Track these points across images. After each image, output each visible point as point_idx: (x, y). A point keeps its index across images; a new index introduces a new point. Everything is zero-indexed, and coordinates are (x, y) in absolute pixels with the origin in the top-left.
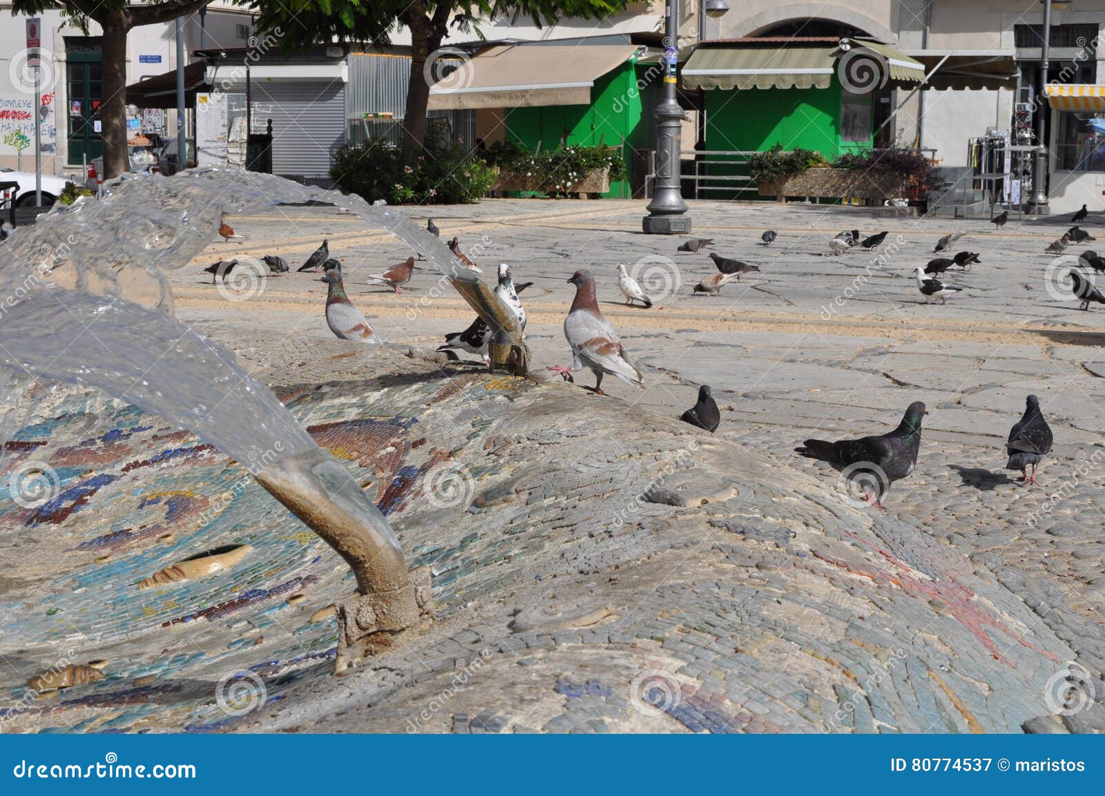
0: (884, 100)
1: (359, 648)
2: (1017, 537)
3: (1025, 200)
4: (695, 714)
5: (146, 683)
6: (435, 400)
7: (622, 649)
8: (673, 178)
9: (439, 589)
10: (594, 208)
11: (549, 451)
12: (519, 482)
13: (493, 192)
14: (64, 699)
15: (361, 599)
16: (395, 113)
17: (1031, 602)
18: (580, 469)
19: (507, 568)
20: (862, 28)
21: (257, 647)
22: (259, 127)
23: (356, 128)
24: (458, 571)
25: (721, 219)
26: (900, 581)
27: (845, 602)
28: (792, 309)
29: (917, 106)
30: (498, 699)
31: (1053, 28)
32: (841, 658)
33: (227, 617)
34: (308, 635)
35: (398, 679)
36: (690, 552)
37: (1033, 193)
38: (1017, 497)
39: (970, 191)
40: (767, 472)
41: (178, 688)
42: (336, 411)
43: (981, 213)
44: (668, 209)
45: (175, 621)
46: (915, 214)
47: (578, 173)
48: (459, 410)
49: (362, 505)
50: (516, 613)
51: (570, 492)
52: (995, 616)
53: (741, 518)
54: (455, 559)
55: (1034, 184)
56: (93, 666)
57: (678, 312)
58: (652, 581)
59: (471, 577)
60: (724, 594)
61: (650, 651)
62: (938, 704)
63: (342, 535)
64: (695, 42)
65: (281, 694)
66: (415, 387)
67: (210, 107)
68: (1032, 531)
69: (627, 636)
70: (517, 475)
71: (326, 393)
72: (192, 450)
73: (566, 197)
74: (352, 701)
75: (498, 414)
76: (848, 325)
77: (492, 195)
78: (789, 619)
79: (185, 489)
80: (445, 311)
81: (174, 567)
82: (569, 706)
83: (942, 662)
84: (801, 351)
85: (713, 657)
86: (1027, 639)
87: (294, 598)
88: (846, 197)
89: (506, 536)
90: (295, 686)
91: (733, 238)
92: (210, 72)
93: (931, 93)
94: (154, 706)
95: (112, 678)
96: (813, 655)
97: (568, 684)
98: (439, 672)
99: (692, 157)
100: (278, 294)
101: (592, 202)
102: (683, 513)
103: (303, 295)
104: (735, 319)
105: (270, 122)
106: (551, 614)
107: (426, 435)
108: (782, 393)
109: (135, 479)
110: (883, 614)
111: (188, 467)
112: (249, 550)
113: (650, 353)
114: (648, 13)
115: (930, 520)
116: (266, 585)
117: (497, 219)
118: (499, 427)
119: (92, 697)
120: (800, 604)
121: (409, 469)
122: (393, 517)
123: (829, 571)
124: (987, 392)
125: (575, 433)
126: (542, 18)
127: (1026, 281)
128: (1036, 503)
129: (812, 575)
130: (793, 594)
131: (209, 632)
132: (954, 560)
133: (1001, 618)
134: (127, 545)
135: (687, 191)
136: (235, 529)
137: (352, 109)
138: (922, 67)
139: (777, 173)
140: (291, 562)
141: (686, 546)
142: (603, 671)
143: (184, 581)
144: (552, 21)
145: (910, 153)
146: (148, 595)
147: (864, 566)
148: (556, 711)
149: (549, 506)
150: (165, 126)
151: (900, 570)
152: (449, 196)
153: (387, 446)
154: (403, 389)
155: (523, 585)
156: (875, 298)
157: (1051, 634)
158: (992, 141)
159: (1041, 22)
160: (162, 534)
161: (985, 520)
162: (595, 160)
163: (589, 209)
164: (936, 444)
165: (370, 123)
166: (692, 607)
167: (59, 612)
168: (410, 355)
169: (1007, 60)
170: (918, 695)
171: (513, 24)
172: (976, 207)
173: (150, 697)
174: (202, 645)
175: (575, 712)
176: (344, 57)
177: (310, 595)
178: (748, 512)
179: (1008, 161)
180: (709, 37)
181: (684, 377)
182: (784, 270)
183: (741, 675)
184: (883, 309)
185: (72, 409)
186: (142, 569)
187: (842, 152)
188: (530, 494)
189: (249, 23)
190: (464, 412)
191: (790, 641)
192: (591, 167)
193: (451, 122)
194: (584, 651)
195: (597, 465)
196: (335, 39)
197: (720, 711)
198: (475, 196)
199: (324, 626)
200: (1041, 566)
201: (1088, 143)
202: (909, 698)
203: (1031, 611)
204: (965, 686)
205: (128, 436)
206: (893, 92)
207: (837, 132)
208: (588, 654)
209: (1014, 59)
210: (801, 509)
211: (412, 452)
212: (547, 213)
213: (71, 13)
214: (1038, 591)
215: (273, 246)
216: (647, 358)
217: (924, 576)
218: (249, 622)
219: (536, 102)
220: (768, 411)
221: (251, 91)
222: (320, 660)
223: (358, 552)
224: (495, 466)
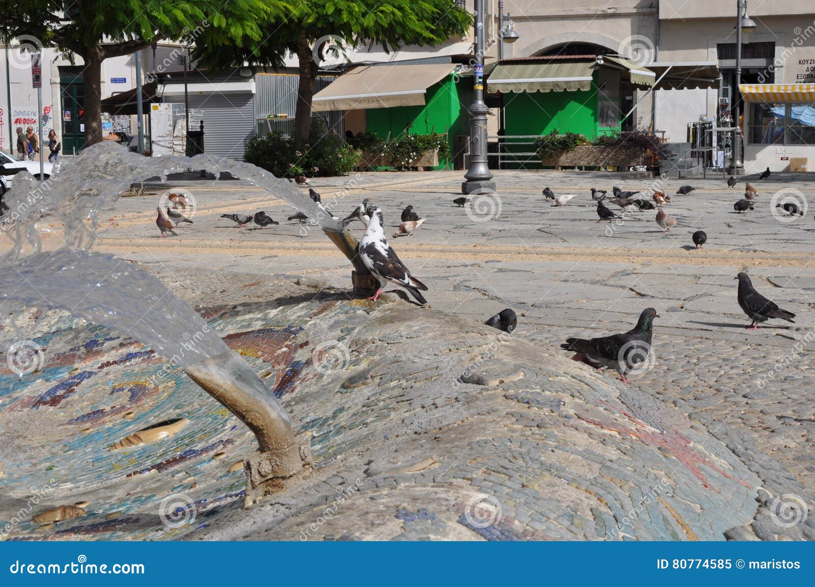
0: (628, 98)
1: (261, 490)
2: (723, 401)
3: (728, 165)
4: (493, 531)
5: (114, 517)
6: (315, 315)
7: (443, 486)
8: (483, 155)
9: (318, 447)
10: (428, 178)
11: (394, 348)
12: (373, 370)
13: (358, 168)
14: (58, 529)
15: (262, 455)
16: (289, 114)
17: (731, 446)
18: (415, 361)
19: (365, 431)
20: (612, 48)
21: (192, 490)
22: (195, 126)
23: (262, 125)
24: (331, 434)
25: (517, 183)
26: (638, 434)
27: (599, 449)
28: (565, 244)
29: (651, 102)
30: (356, 524)
31: (744, 46)
32: (596, 489)
33: (171, 469)
34: (227, 481)
35: (287, 512)
36: (489, 418)
37: (732, 160)
38: (722, 372)
39: (689, 159)
40: (545, 360)
41: (137, 520)
42: (246, 324)
43: (697, 174)
44: (479, 176)
45: (135, 473)
46: (651, 176)
47: (416, 152)
48: (332, 321)
49: (261, 390)
50: (370, 462)
51: (408, 377)
52: (705, 456)
53: (527, 392)
54: (329, 425)
55: (733, 154)
56: (78, 506)
57: (486, 248)
58: (464, 438)
59: (339, 439)
60: (515, 447)
61: (463, 487)
62: (665, 519)
63: (247, 411)
64: (495, 60)
65: (207, 523)
66: (301, 305)
67: (161, 114)
68: (733, 396)
69: (446, 478)
70: (373, 365)
71: (239, 311)
72: (146, 353)
73: (409, 170)
74: (255, 527)
75: (360, 323)
76: (605, 255)
77: (358, 169)
78: (560, 463)
79: (143, 380)
80: (325, 252)
81: (135, 435)
82: (406, 528)
83: (667, 490)
84: (573, 273)
85: (507, 490)
86: (728, 473)
87: (217, 455)
88: (603, 166)
89: (364, 409)
90: (218, 517)
91: (525, 196)
92: (160, 89)
93: (661, 92)
94: (120, 533)
95: (91, 514)
96: (577, 488)
97: (404, 512)
98: (315, 506)
99: (496, 140)
100: (208, 242)
101: (427, 173)
102: (487, 390)
103: (226, 242)
104: (526, 252)
105: (202, 122)
106: (394, 463)
107: (309, 339)
108: (558, 303)
109: (107, 374)
110: (626, 457)
111: (144, 365)
112: (187, 422)
113: (467, 278)
114: (463, 41)
115: (661, 389)
116: (199, 447)
117: (362, 186)
118: (359, 333)
119: (77, 528)
120: (567, 451)
121: (298, 362)
122: (286, 397)
123: (588, 428)
124: (700, 299)
125: (414, 335)
126: (389, 47)
127: (728, 221)
128: (736, 376)
129: (576, 432)
130: (562, 445)
131: (159, 480)
132: (678, 419)
133: (709, 458)
134: (102, 420)
135: (493, 164)
136: (177, 407)
137: (259, 112)
138: (654, 74)
139: (555, 150)
140: (216, 430)
141: (488, 413)
142: (429, 503)
143: (142, 444)
144: (397, 48)
145: (647, 134)
146: (117, 455)
147: (613, 424)
148: (397, 532)
149: (395, 387)
150: (129, 127)
151: (638, 426)
152: (328, 171)
153: (282, 347)
154: (293, 307)
155: (375, 443)
156: (623, 235)
157: (745, 468)
158: (703, 124)
159: (734, 41)
160: (126, 412)
161: (700, 389)
162: (428, 144)
163: (424, 178)
164: (666, 336)
165: (271, 122)
166: (492, 456)
167: (55, 469)
168: (298, 283)
169: (713, 68)
170: (651, 515)
171: (369, 51)
172: (694, 170)
173: (117, 526)
174: (154, 490)
175: (410, 532)
176: (253, 76)
177: (230, 453)
178: (533, 388)
179: (715, 138)
180: (506, 57)
181: (491, 294)
182: (561, 217)
183: (526, 503)
184: (629, 243)
185: (63, 326)
186: (112, 437)
187: (600, 135)
188: (381, 379)
189: (187, 54)
190: (335, 322)
191: (560, 478)
192: (425, 149)
193: (328, 120)
194: (416, 489)
195: (427, 357)
196: (246, 64)
197: (511, 528)
198: (345, 171)
199: (238, 475)
200: (740, 420)
201: (770, 125)
202: (646, 517)
203: (731, 452)
204: (684, 507)
205: (103, 344)
206: (634, 92)
207: (596, 121)
208: (419, 490)
209: (718, 67)
210: (569, 385)
211: (300, 351)
212: (395, 181)
213: (62, 50)
214: (736, 438)
215: (205, 209)
216: (465, 281)
217: (655, 430)
218: (187, 473)
219: (386, 105)
220: (549, 316)
221: (189, 101)
222: (235, 499)
223: (259, 423)
224: (357, 360)
